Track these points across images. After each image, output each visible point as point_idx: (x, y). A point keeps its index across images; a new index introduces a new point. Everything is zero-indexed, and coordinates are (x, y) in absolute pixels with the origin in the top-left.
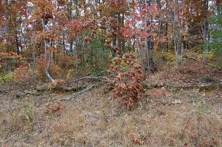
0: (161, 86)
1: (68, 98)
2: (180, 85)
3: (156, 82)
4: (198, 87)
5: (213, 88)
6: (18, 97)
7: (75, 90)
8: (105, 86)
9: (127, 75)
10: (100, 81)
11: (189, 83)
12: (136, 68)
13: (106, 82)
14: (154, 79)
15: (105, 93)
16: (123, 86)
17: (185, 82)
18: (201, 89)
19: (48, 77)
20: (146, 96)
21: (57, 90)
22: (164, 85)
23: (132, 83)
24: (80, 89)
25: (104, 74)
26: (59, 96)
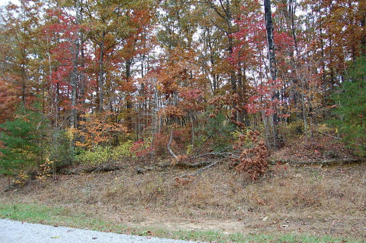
0: (285, 162)
1: (194, 174)
2: (304, 161)
3: (280, 158)
4: (321, 163)
5: (335, 164)
6: (139, 172)
7: (199, 167)
8: (230, 162)
9: (251, 152)
10: (224, 157)
11: (314, 160)
12: (260, 145)
13: (231, 158)
14: (279, 155)
15: (230, 168)
16: (249, 160)
17: (310, 158)
18: (324, 165)
19: (170, 153)
20: (270, 171)
21: (181, 166)
22: (289, 161)
23: (256, 159)
24: (205, 165)
25: (228, 150)
26: (183, 172)
